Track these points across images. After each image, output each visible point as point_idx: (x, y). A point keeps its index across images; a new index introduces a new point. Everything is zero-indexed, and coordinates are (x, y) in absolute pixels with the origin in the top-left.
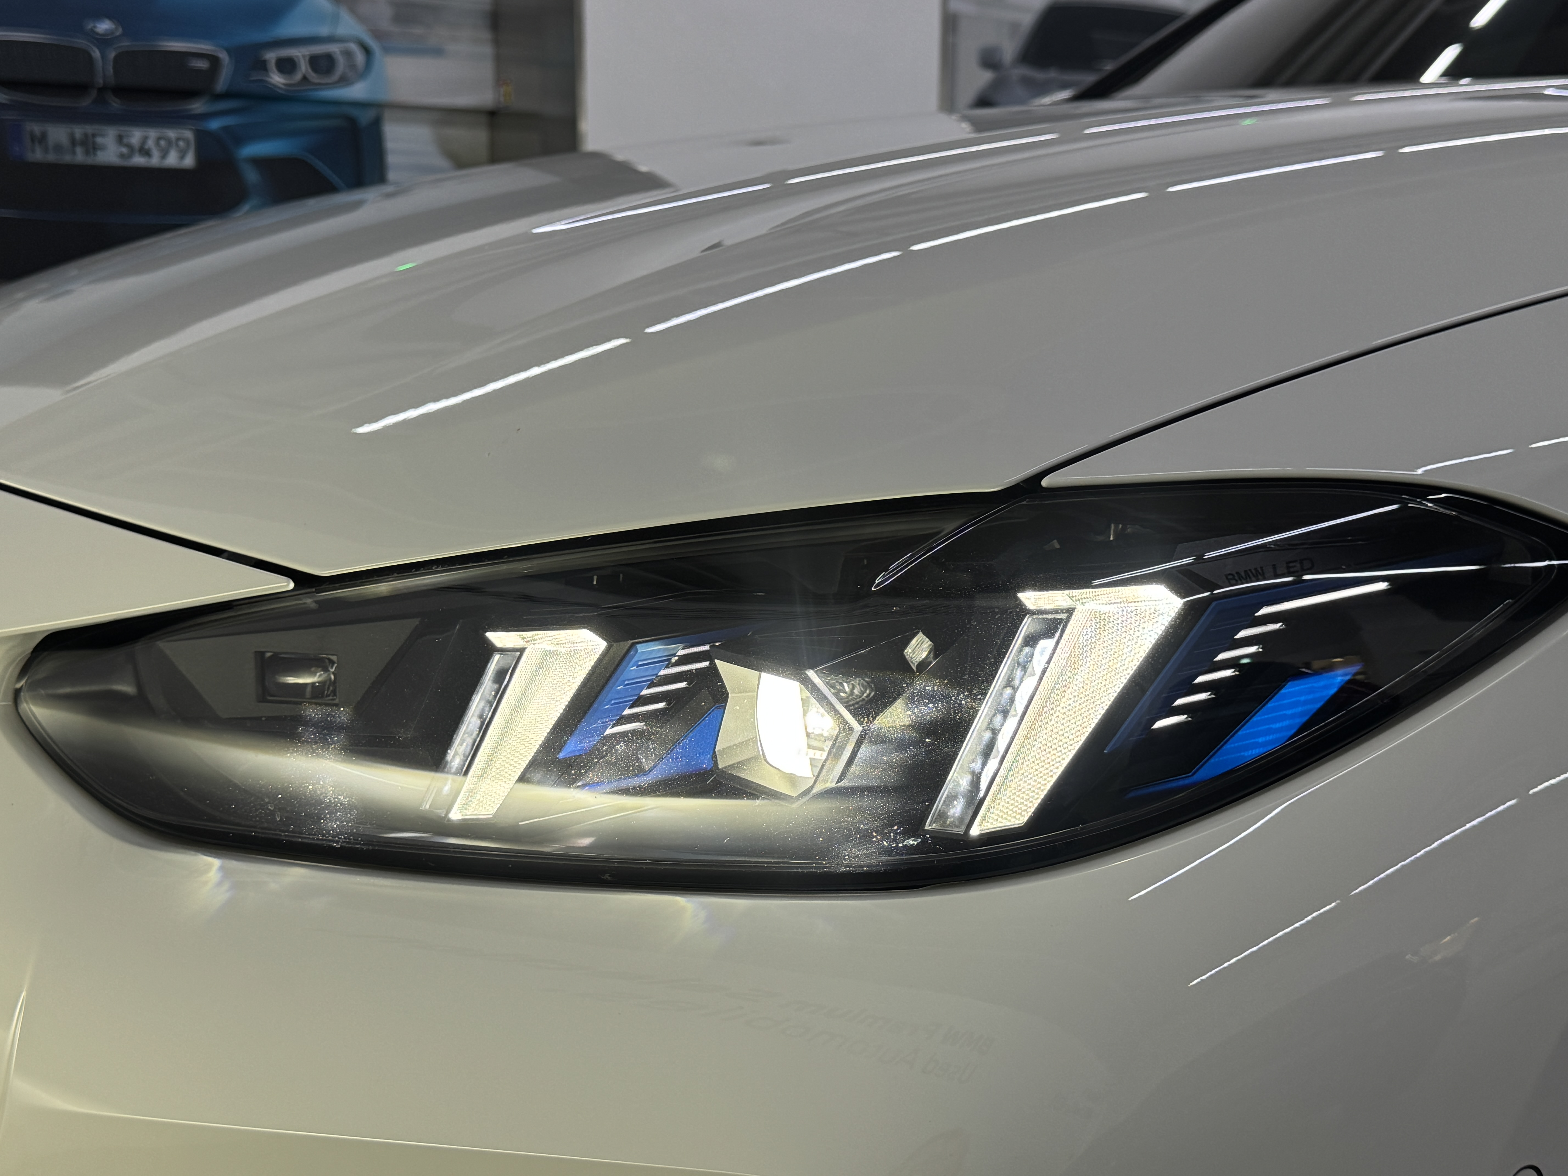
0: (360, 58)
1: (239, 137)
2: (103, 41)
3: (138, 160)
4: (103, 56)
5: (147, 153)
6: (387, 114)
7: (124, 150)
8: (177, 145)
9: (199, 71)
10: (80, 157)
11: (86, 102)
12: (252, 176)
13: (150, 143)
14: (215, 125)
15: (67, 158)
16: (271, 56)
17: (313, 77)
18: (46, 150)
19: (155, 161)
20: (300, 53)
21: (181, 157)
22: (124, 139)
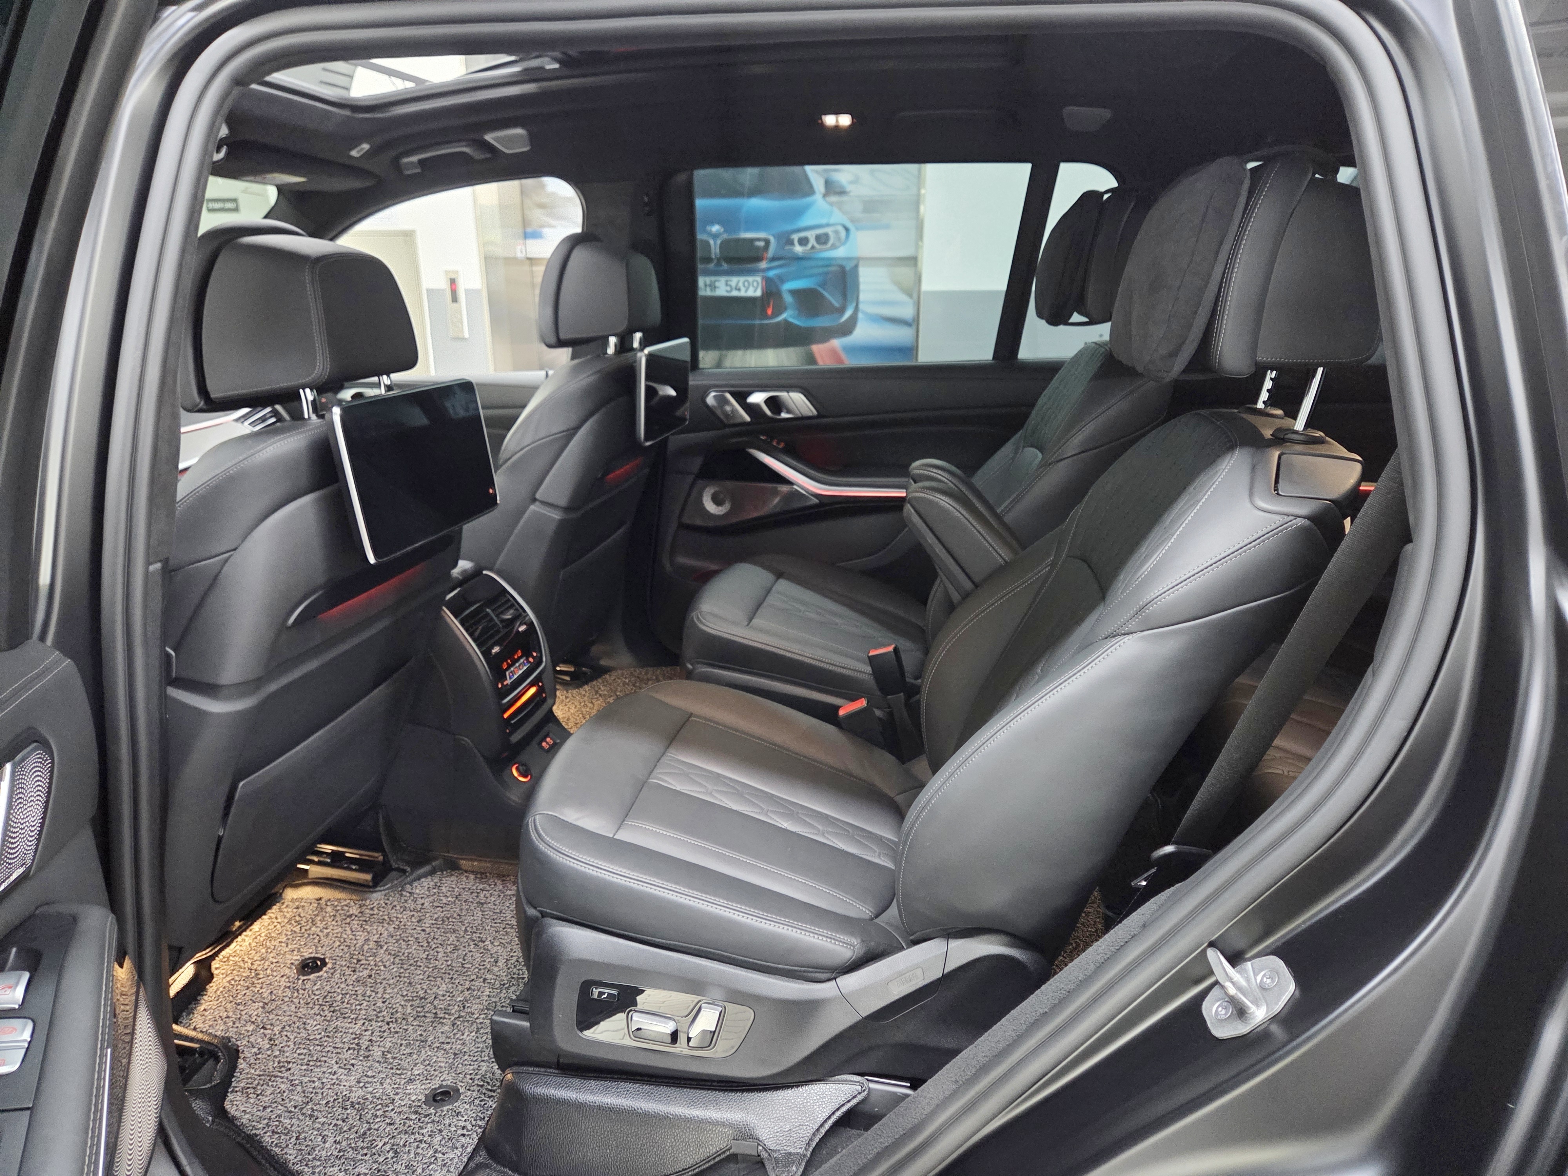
0: (843, 233)
1: (782, 279)
2: (715, 236)
3: (735, 293)
4: (715, 244)
7: (728, 288)
8: (753, 285)
9: (758, 248)
11: (711, 266)
12: (788, 299)
13: (741, 285)
14: (771, 274)
16: (795, 237)
17: (817, 246)
19: (742, 294)
20: (811, 235)
21: (755, 291)
22: (729, 283)
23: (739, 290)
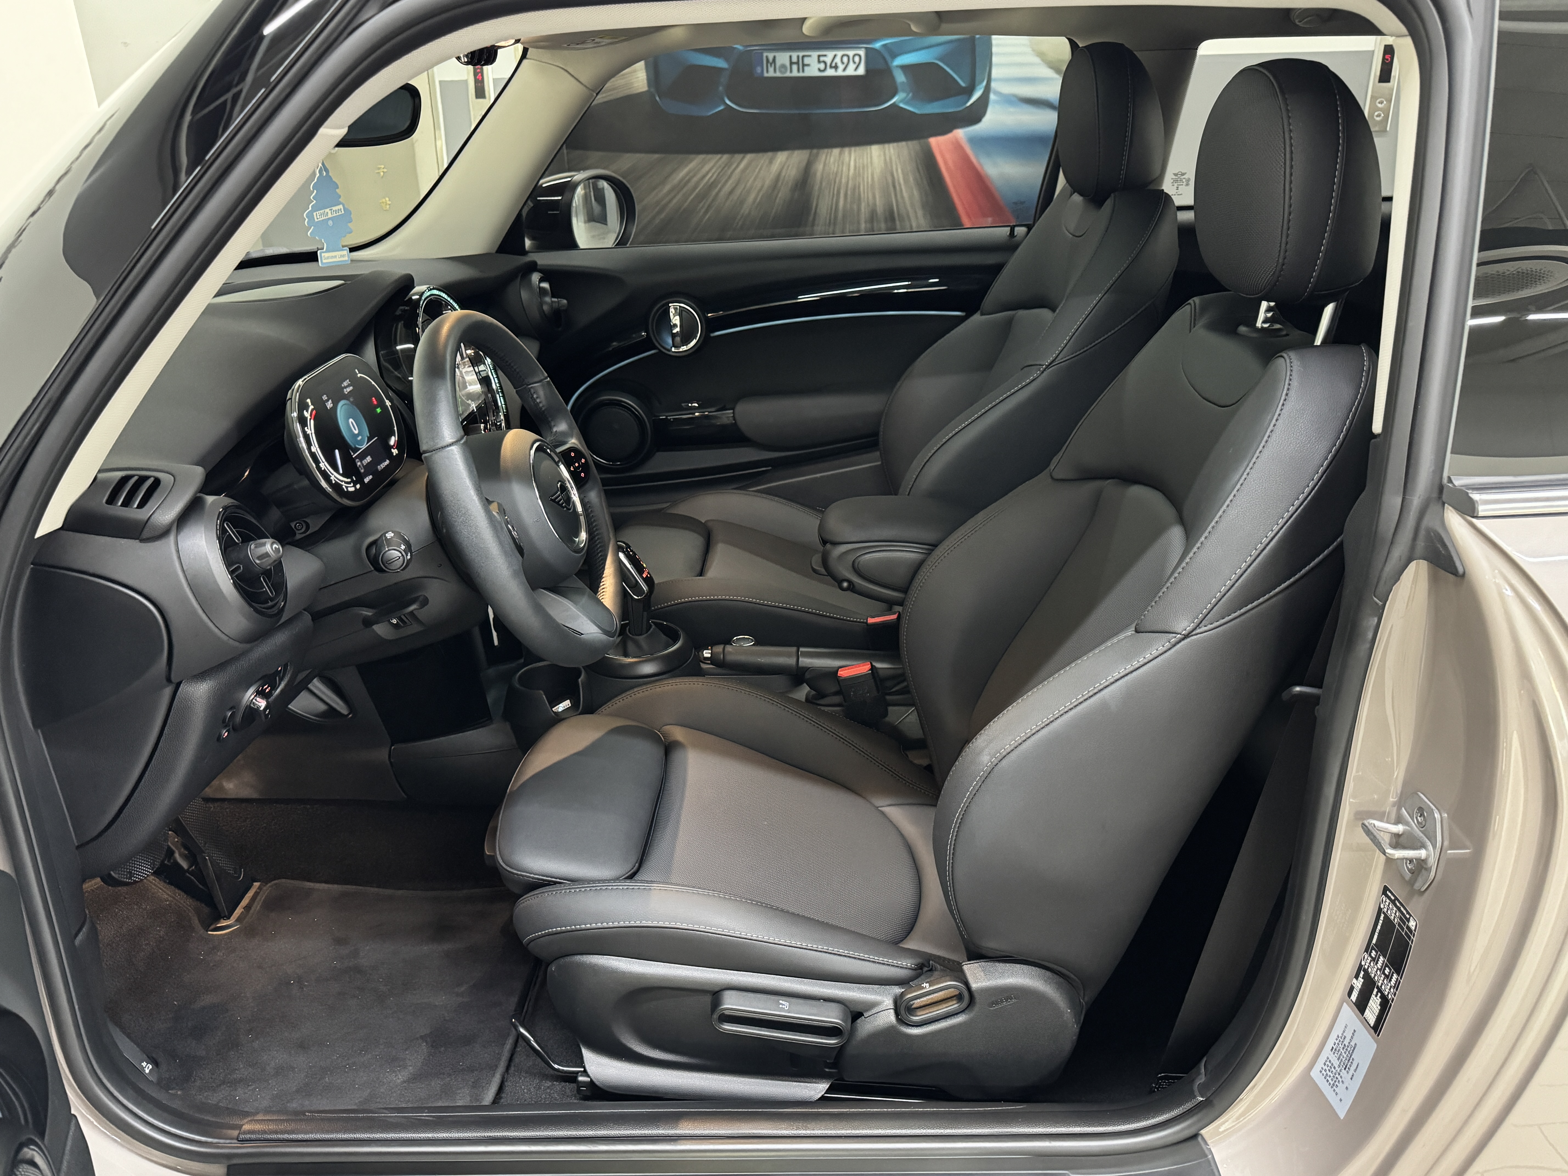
1: (893, 52)
3: (830, 72)
7: (822, 66)
8: (854, 61)
10: (795, 73)
12: (900, 77)
13: (838, 60)
14: (878, 45)
15: (788, 74)
18: (775, 69)
19: (840, 73)
21: (856, 69)
22: (822, 59)
23: (836, 67)
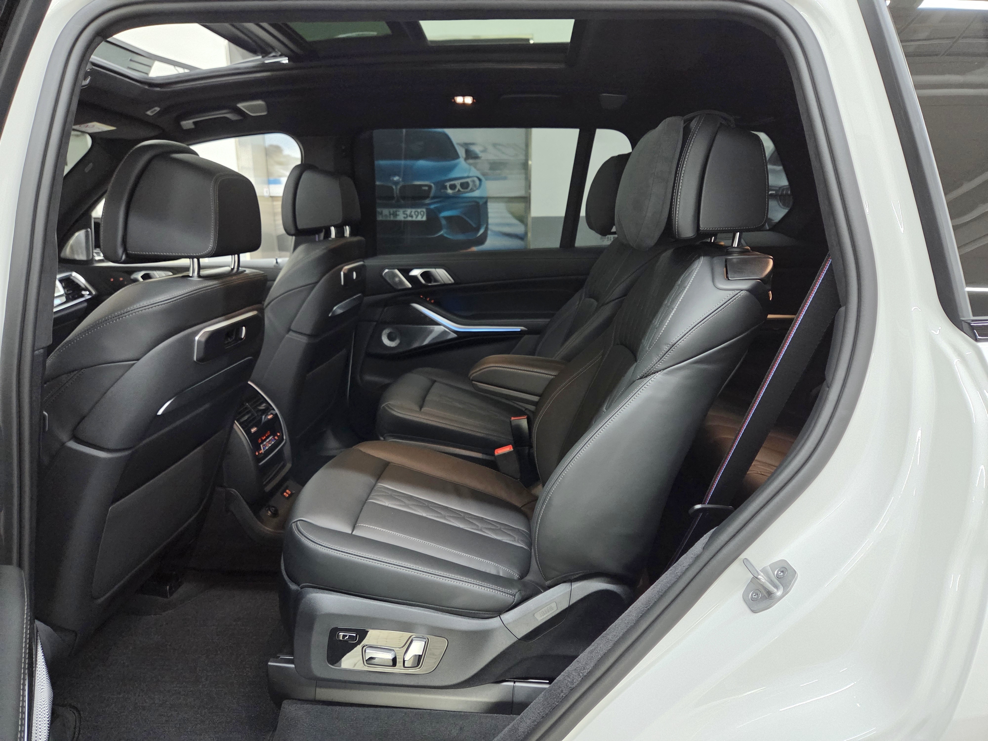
0: (477, 182)
1: (440, 210)
2: (396, 183)
3: (409, 219)
4: (397, 188)
5: (412, 217)
6: (489, 200)
7: (405, 216)
8: (421, 214)
9: (425, 190)
11: (393, 202)
12: (444, 222)
13: (413, 213)
14: (432, 207)
15: (388, 219)
16: (448, 184)
17: (461, 189)
18: (382, 217)
19: (414, 219)
20: (457, 183)
21: (422, 217)
22: (405, 213)
